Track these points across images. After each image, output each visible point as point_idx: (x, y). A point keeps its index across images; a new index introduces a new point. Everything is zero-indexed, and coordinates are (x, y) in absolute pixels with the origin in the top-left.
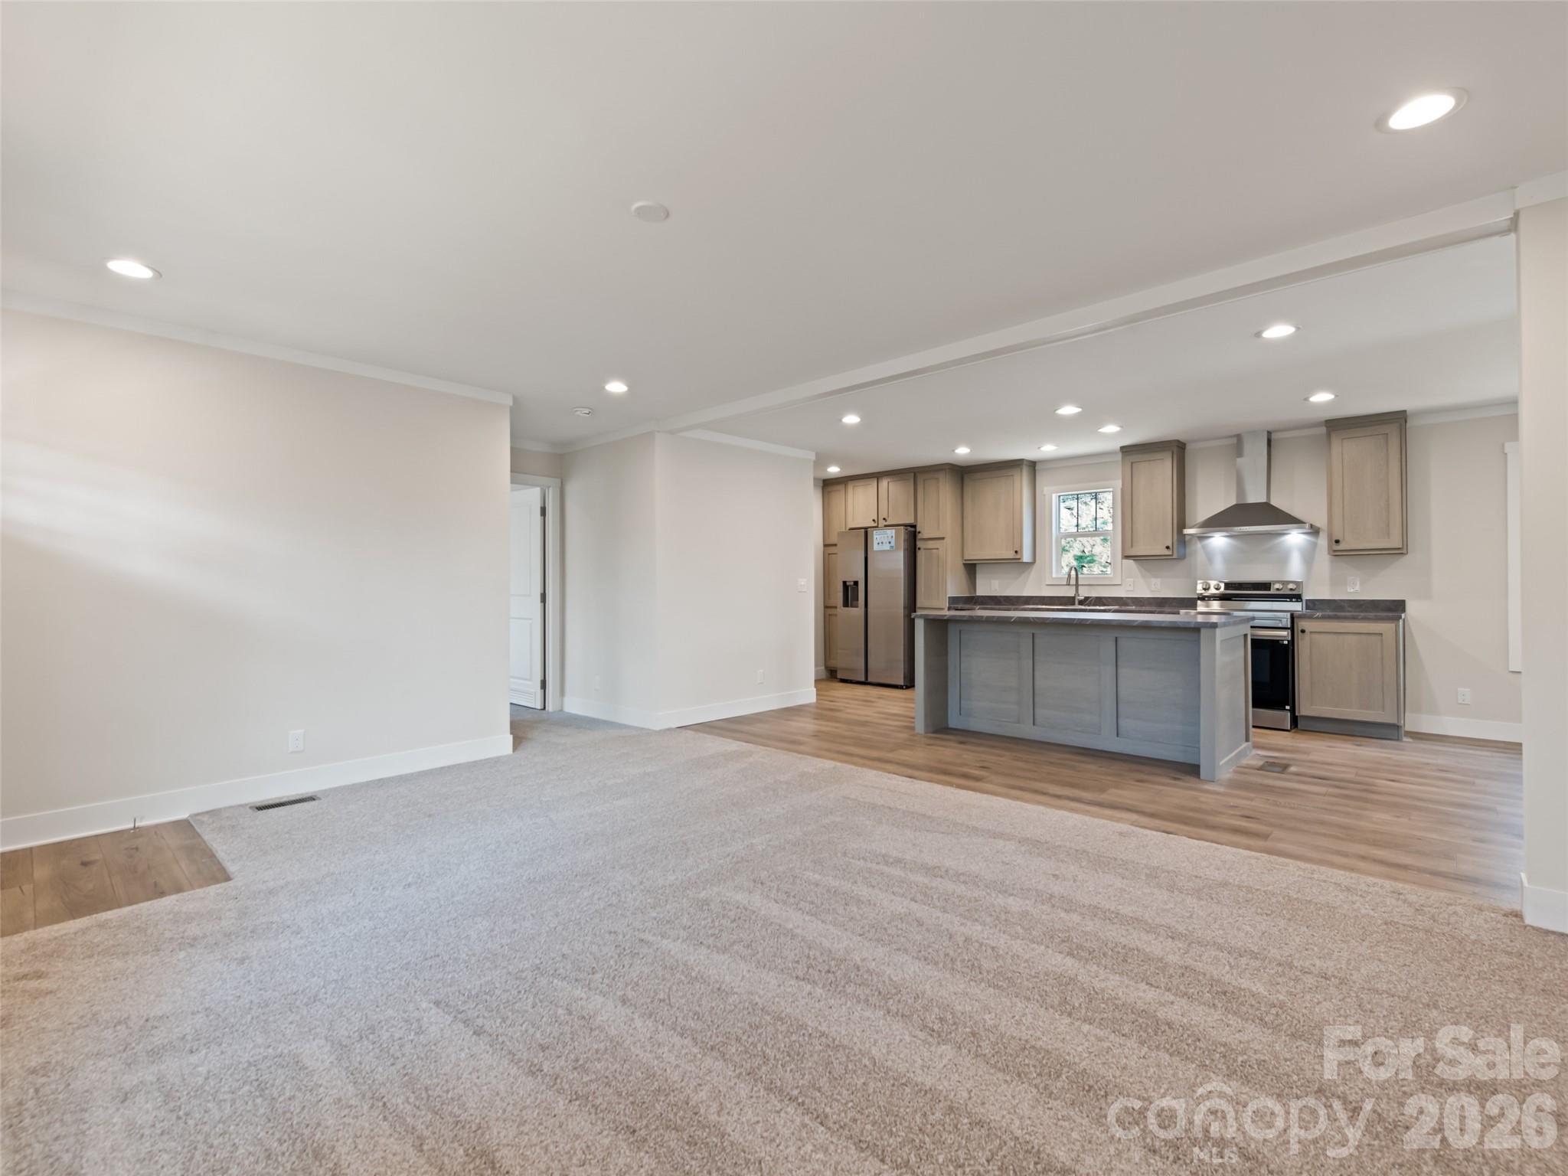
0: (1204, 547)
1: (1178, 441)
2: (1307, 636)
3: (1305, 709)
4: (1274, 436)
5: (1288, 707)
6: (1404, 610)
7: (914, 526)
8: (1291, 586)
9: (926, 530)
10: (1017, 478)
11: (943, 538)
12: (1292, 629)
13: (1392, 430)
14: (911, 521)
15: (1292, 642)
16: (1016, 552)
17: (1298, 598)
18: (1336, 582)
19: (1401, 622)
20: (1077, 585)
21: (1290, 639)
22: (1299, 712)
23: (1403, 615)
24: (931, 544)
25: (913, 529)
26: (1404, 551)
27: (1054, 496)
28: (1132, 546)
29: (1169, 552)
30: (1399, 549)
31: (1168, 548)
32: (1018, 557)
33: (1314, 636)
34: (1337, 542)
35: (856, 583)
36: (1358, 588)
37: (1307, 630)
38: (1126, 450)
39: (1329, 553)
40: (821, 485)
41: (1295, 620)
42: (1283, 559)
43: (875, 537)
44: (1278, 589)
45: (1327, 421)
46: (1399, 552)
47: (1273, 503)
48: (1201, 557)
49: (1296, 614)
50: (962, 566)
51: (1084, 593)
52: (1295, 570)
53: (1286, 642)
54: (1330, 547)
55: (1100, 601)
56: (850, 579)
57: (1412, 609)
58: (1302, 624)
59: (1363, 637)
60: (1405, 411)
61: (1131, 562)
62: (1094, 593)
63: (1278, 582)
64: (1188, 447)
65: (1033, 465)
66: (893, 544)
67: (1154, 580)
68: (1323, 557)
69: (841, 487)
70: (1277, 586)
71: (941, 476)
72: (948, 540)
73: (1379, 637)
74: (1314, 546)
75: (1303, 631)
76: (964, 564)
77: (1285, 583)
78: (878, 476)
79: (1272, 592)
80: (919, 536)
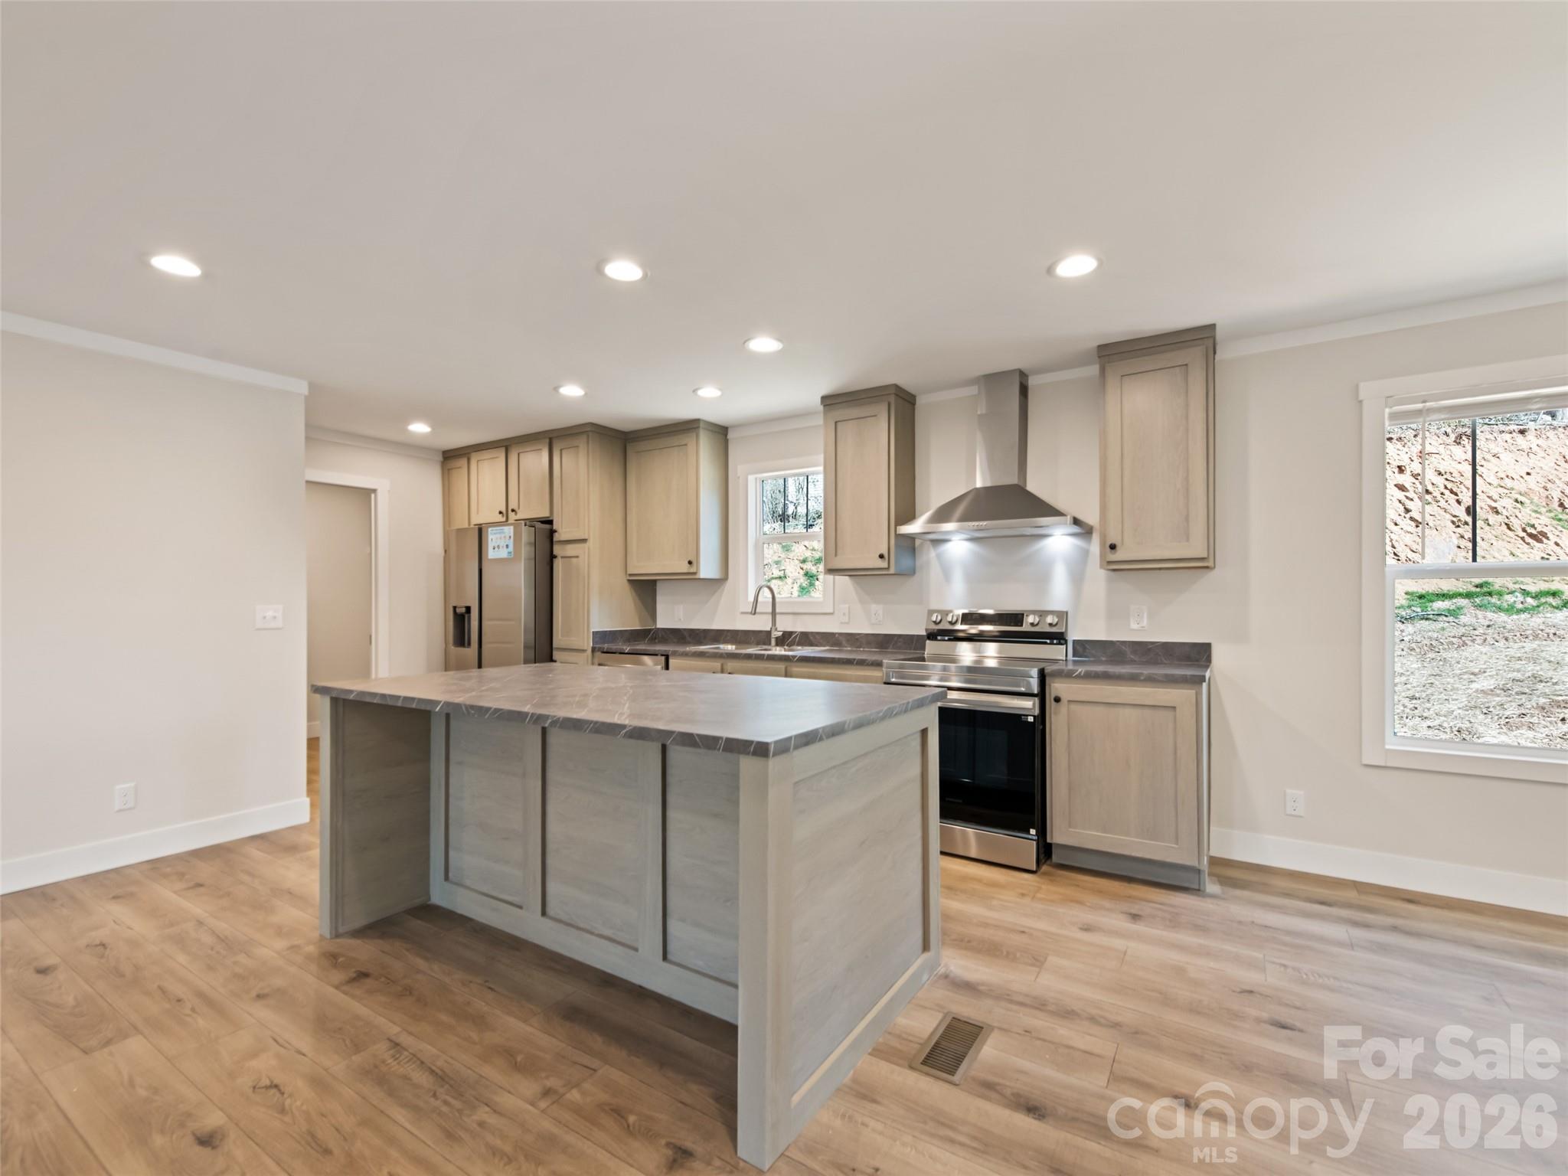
0: (939, 556)
1: (896, 386)
2: (1063, 708)
3: (1060, 834)
4: (1032, 382)
5: (1033, 831)
6: (1209, 660)
7: (550, 522)
8: (1050, 619)
9: (564, 530)
10: (691, 447)
11: (584, 541)
12: (1042, 695)
13: (1194, 356)
14: (544, 513)
15: (1042, 717)
16: (690, 563)
17: (1059, 638)
18: (1115, 613)
19: (1205, 685)
20: (774, 613)
21: (1037, 712)
22: (1052, 838)
23: (1207, 674)
24: (570, 550)
25: (547, 526)
26: (1210, 564)
27: (751, 478)
28: (836, 555)
29: (883, 564)
30: (1202, 559)
31: (881, 556)
32: (693, 570)
33: (1073, 707)
34: (1113, 547)
35: (468, 609)
36: (1145, 622)
37: (1064, 697)
38: (831, 401)
39: (1101, 567)
40: (440, 458)
41: (1048, 680)
42: (1043, 579)
43: (490, 537)
44: (1032, 624)
45: (1102, 348)
46: (1202, 565)
47: (1031, 487)
48: (934, 573)
49: (1049, 669)
50: (626, 584)
51: (785, 625)
52: (1058, 595)
53: (1031, 719)
54: (1102, 555)
55: (806, 639)
56: (462, 604)
57: (1220, 656)
58: (1056, 687)
59: (1147, 712)
60: (1212, 327)
61: (843, 581)
62: (799, 626)
63: (1034, 612)
64: (921, 401)
65: (722, 433)
66: (511, 549)
67: (874, 607)
68: (1097, 575)
69: (463, 462)
70: (1031, 619)
71: (581, 442)
72: (590, 543)
73: (1169, 714)
74: (1085, 553)
75: (1057, 700)
76: (629, 580)
77: (1042, 614)
78: (506, 445)
79: (1025, 628)
80: (556, 537)
